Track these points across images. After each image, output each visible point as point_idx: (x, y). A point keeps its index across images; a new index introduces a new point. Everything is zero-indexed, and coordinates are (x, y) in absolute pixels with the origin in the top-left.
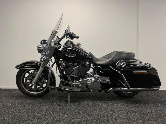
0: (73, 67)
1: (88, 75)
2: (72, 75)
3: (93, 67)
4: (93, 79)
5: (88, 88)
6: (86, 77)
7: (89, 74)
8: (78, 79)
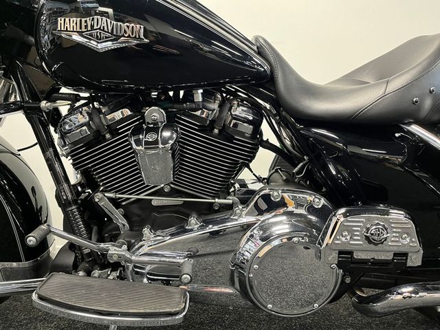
0: (133, 134)
1: (247, 196)
2: (134, 197)
3: (274, 141)
4: (281, 223)
5: (242, 283)
6: (230, 207)
7: (251, 187)
8: (173, 220)
